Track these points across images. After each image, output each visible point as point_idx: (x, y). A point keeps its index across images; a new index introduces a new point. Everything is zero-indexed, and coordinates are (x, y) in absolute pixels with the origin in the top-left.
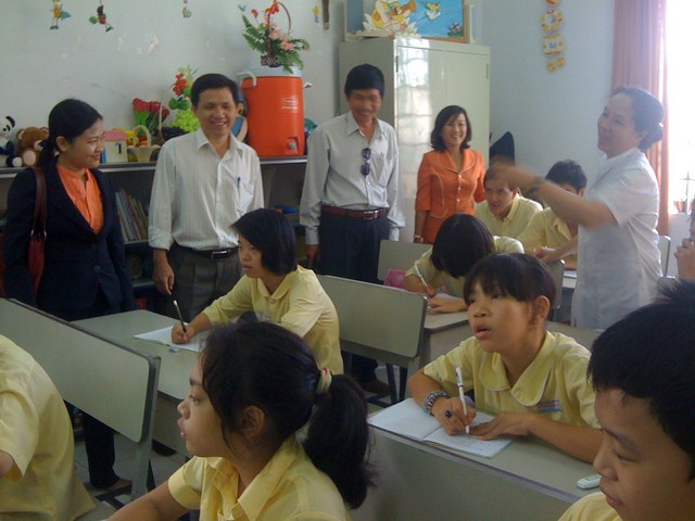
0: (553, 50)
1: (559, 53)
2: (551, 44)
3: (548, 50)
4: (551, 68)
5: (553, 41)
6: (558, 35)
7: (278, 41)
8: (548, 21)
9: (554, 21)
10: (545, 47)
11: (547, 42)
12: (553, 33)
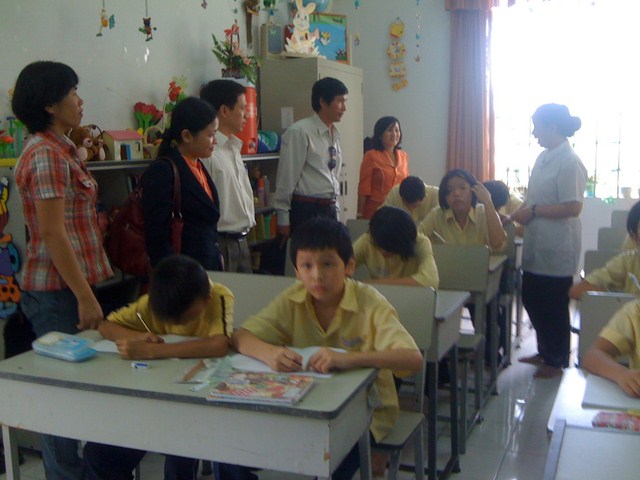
0: (398, 74)
1: (403, 76)
2: (395, 69)
3: (393, 73)
4: (396, 88)
5: (398, 67)
6: (402, 62)
7: (240, 57)
8: (393, 50)
9: (397, 51)
10: (390, 71)
11: (392, 67)
12: (397, 61)
